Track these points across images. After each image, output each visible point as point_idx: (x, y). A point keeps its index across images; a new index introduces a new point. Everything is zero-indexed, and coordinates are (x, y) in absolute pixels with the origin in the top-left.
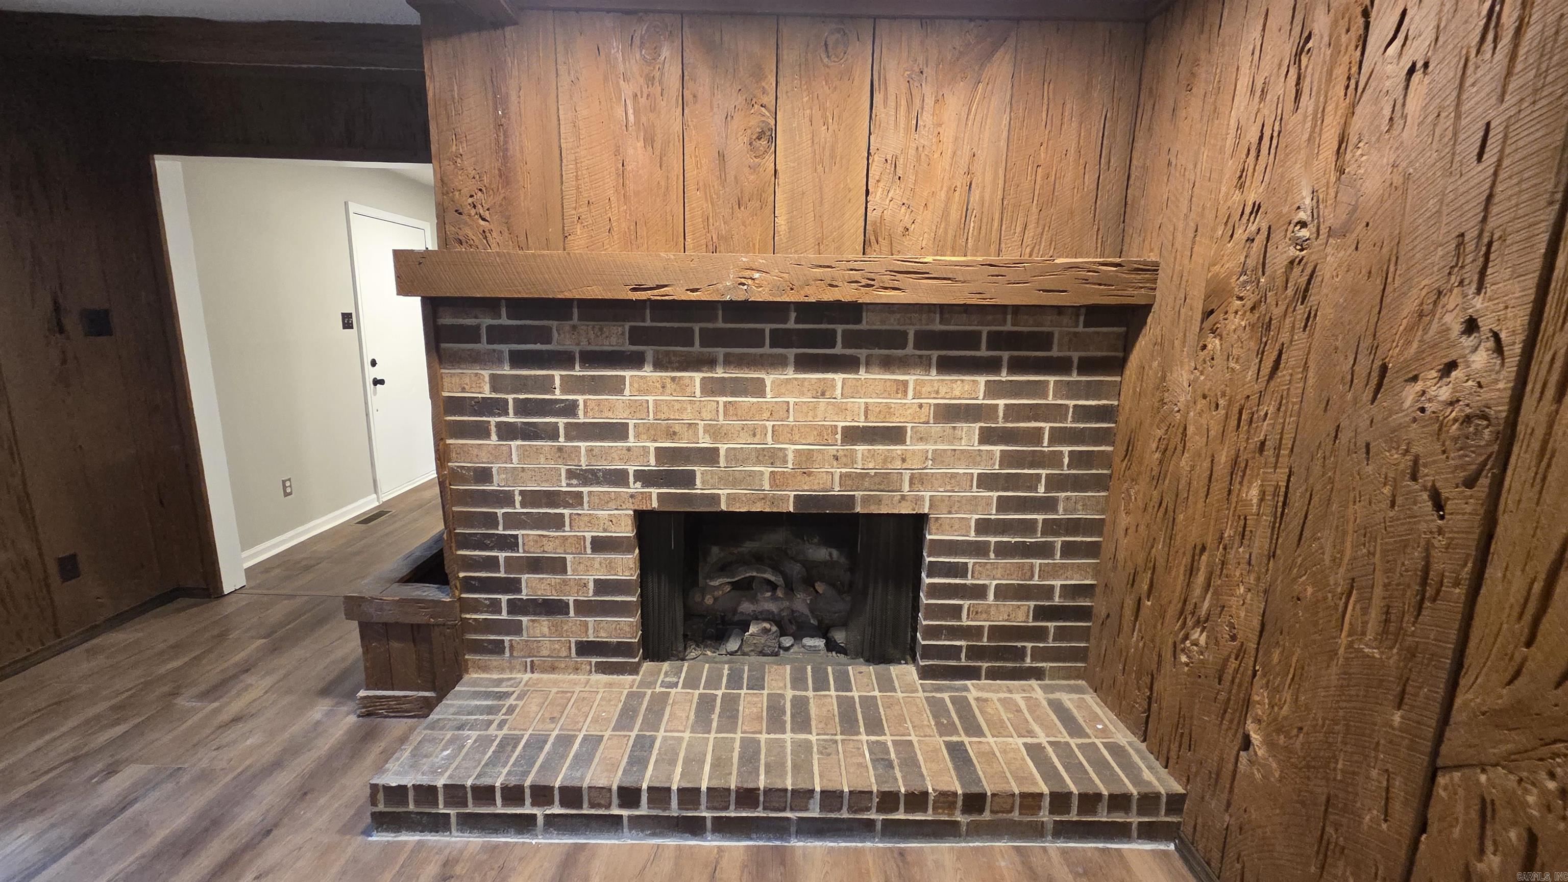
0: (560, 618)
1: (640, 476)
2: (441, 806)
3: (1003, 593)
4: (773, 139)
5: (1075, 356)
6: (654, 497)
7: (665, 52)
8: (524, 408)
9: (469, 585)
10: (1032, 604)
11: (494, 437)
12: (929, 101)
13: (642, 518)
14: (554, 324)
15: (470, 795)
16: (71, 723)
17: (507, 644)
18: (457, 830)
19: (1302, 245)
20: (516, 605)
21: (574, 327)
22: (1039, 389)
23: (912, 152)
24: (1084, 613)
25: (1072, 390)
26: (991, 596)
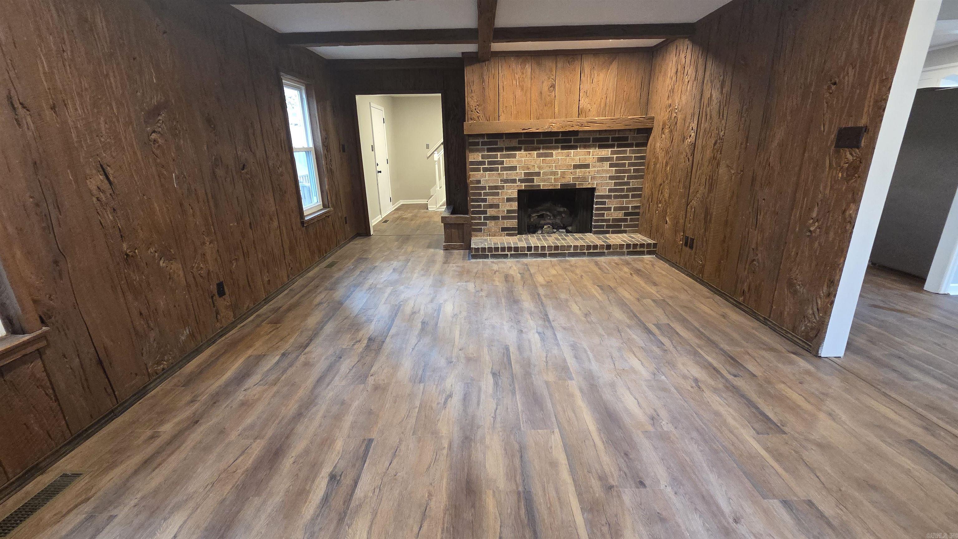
0: (497, 221)
1: (519, 180)
2: (487, 252)
3: (616, 209)
4: (554, 87)
5: (634, 142)
6: (523, 186)
7: (527, 66)
8: (490, 163)
9: (474, 212)
10: (624, 212)
11: (482, 171)
12: (596, 75)
13: (520, 192)
14: (498, 140)
15: (493, 250)
17: (483, 229)
18: (490, 258)
19: (676, 113)
20: (485, 218)
21: (504, 141)
22: (625, 152)
23: (591, 89)
24: (637, 214)
25: (633, 152)
26: (612, 210)
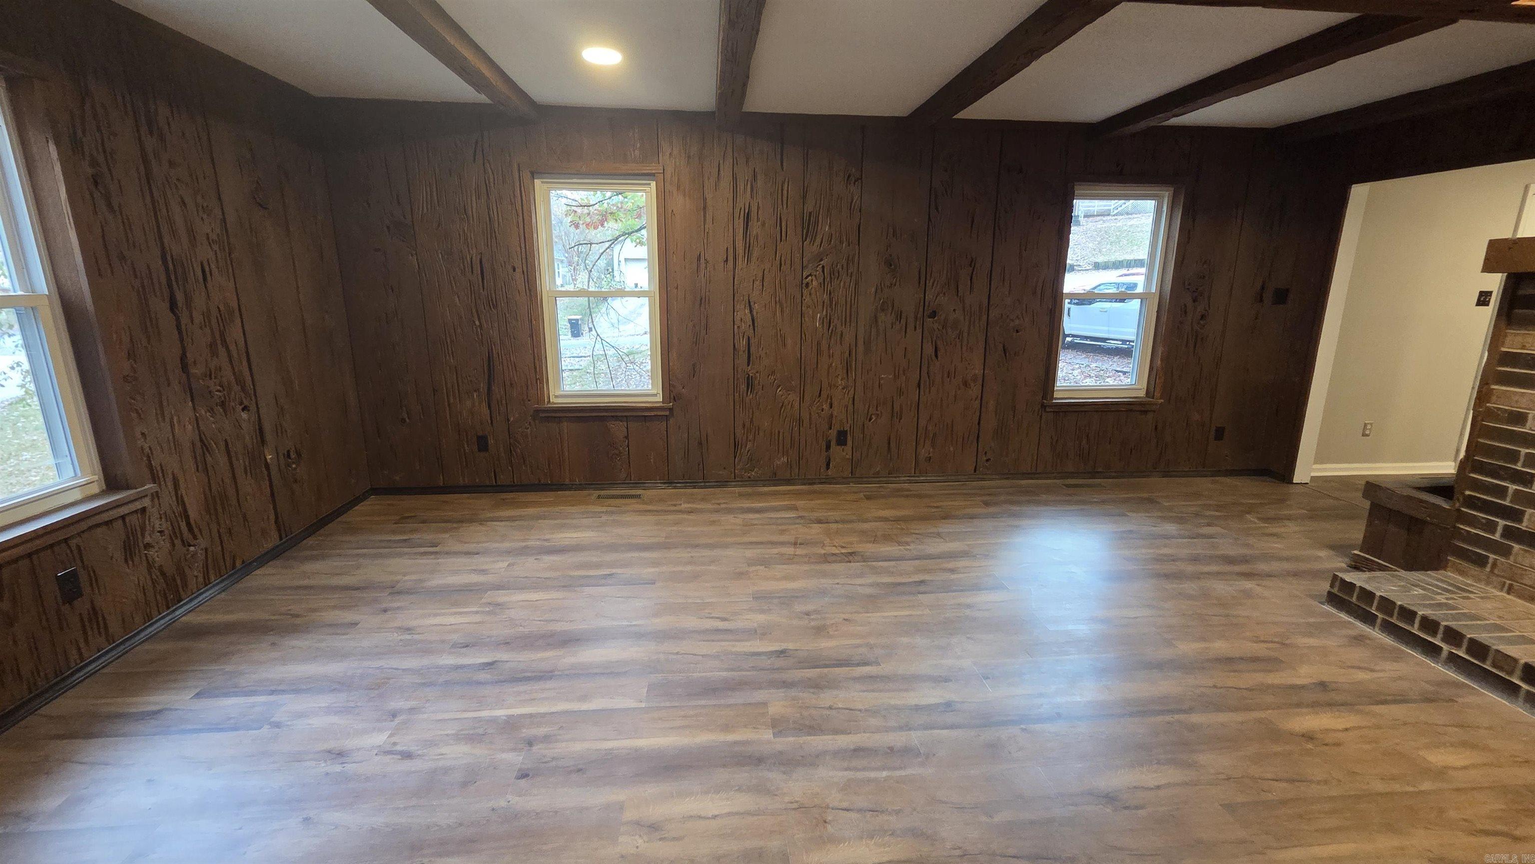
2: (1374, 608)
15: (1396, 611)
16: (1199, 502)
17: (1491, 561)
18: (1379, 629)
20: (1512, 532)
